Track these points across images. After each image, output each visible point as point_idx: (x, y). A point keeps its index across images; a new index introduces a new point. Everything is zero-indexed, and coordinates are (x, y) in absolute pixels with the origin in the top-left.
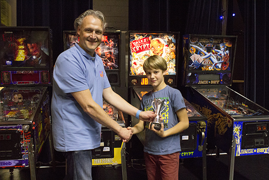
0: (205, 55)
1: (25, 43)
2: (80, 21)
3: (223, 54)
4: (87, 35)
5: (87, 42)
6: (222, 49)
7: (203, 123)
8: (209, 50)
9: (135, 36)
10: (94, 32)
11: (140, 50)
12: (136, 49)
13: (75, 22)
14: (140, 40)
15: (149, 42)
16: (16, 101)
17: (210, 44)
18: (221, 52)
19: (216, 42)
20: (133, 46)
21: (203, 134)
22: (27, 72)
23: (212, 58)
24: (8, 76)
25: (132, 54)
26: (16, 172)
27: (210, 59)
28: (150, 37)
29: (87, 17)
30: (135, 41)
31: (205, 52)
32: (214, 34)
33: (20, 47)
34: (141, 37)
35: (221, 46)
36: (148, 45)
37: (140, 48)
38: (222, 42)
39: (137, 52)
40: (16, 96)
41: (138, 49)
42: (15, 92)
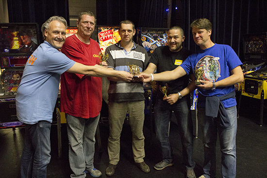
0: (153, 42)
1: (18, 35)
2: (47, 25)
3: (165, 42)
4: (55, 36)
5: (55, 42)
6: (165, 38)
7: (149, 91)
8: (155, 38)
9: (102, 29)
10: (60, 33)
11: (106, 39)
12: (102, 38)
13: (42, 26)
14: (105, 32)
15: (112, 33)
16: (15, 80)
17: (156, 34)
18: (164, 40)
19: (161, 33)
20: (101, 36)
21: (149, 98)
22: (21, 57)
23: (157, 44)
24: (7, 61)
25: (100, 42)
26: (17, 130)
27: (156, 45)
28: (113, 30)
29: (53, 21)
30: (102, 33)
31: (153, 40)
32: (159, 27)
33: (15, 38)
34: (106, 30)
35: (164, 36)
36: (111, 35)
37: (105, 38)
38: (164, 32)
39: (103, 41)
40: (15, 76)
41: (104, 38)
42: (13, 73)
